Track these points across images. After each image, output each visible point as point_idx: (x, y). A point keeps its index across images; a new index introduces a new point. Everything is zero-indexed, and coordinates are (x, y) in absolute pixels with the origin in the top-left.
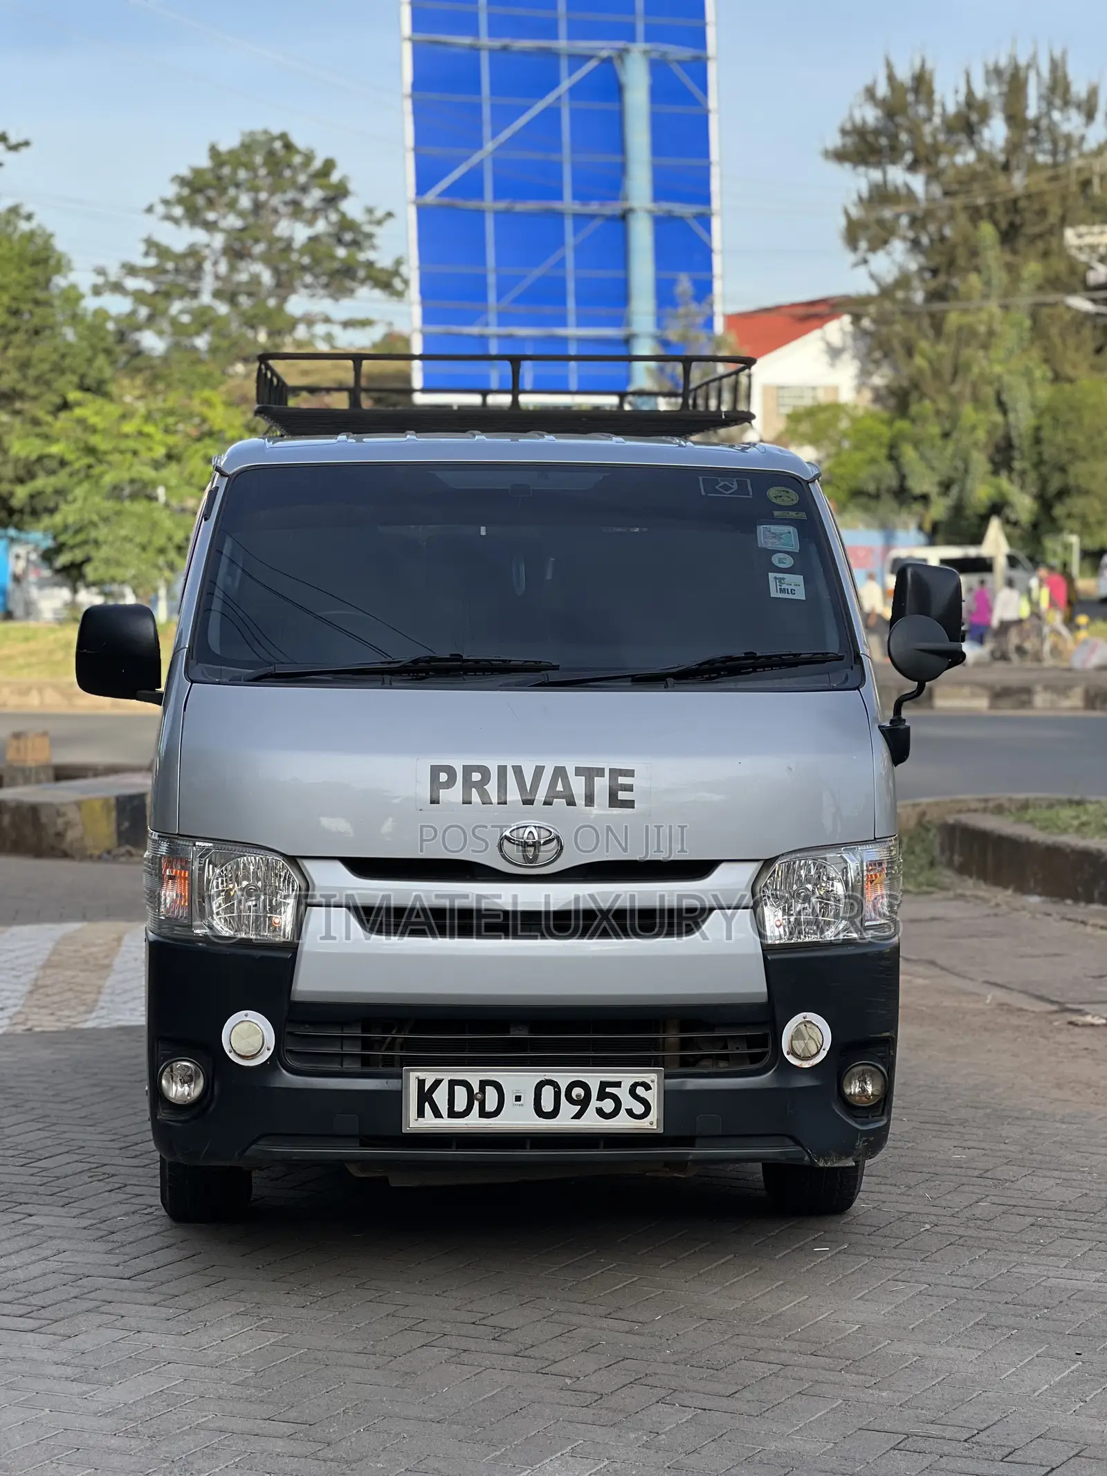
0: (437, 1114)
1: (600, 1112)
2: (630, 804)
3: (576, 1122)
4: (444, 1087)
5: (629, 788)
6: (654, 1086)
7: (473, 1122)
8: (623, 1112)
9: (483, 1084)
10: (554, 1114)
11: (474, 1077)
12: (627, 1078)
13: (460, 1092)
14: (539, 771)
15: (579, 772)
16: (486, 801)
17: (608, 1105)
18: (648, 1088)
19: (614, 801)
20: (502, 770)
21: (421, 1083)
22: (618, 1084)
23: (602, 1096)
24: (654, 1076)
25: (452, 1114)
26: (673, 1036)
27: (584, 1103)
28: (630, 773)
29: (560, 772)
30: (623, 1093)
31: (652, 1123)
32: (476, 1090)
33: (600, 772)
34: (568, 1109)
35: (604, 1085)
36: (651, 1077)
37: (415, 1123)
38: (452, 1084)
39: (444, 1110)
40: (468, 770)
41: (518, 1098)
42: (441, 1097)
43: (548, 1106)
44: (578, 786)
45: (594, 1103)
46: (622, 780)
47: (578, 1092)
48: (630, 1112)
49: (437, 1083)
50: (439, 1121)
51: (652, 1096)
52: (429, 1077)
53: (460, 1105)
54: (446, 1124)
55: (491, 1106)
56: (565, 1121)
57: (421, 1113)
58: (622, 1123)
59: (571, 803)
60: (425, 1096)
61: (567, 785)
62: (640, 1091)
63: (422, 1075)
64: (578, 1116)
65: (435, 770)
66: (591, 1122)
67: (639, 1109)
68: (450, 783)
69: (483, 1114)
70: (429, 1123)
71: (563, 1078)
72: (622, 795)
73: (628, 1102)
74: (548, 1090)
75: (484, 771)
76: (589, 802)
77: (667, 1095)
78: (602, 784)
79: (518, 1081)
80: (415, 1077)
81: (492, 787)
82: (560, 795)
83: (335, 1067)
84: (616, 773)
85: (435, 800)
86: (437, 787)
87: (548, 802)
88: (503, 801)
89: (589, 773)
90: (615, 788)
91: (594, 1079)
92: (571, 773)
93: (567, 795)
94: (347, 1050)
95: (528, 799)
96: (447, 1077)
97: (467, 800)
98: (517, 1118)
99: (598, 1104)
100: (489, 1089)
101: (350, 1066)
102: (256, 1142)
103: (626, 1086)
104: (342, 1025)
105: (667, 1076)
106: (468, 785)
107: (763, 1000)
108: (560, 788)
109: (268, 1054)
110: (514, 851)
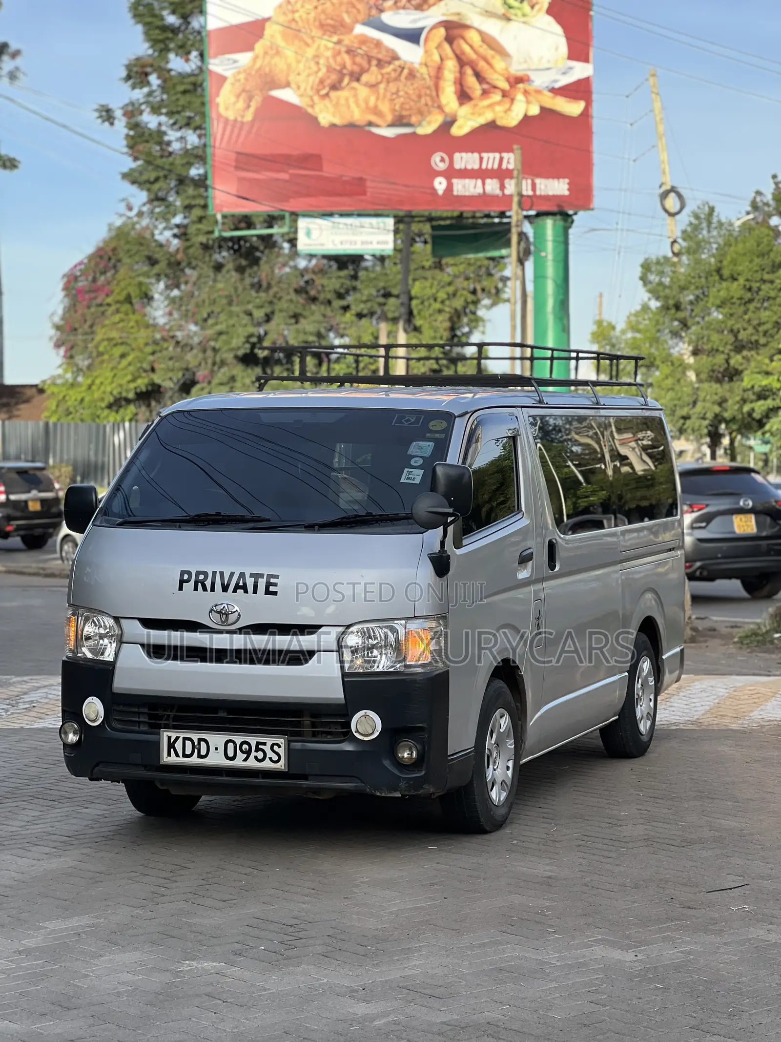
0: (177, 755)
1: (256, 758)
2: (275, 593)
3: (244, 763)
4: (180, 741)
5: (275, 585)
6: (283, 746)
7: (194, 760)
8: (267, 759)
9: (200, 740)
10: (233, 758)
11: (195, 737)
12: (270, 741)
13: (188, 743)
14: (232, 574)
15: (252, 575)
16: (205, 589)
17: (260, 755)
18: (279, 746)
19: (268, 592)
20: (214, 573)
21: (169, 738)
22: (265, 744)
23: (257, 750)
24: (282, 741)
25: (185, 755)
26: (307, 721)
27: (248, 753)
28: (277, 577)
29: (242, 575)
30: (267, 748)
31: (281, 765)
32: (196, 743)
33: (262, 576)
34: (241, 756)
35: (258, 744)
36: (281, 741)
37: (167, 759)
38: (185, 739)
39: (180, 754)
40: (198, 573)
41: (216, 749)
42: (179, 746)
43: (231, 754)
44: (250, 582)
45: (253, 754)
46: (272, 580)
47: (245, 747)
48: (271, 759)
49: (177, 738)
50: (178, 759)
51: (281, 751)
52: (173, 736)
53: (188, 752)
54: (182, 760)
55: (203, 752)
56: (239, 762)
57: (169, 755)
58: (267, 765)
59: (246, 591)
60: (171, 745)
61: (245, 584)
62: (276, 748)
63: (170, 734)
64: (245, 760)
65: (183, 573)
66: (252, 763)
67: (275, 758)
68: (188, 581)
69: (200, 756)
70: (173, 759)
71: (238, 739)
72: (272, 589)
73: (270, 754)
74: (230, 745)
75: (205, 574)
76: (255, 592)
77: (290, 751)
78: (262, 583)
79: (216, 739)
80: (166, 735)
81: (208, 583)
82: (241, 588)
83: (136, 728)
84: (270, 576)
85: (181, 588)
86: (182, 582)
87: (235, 591)
88: (213, 589)
89: (256, 576)
90: (268, 584)
91: (253, 740)
92: (247, 576)
93: (245, 588)
94: (142, 719)
95: (225, 588)
96: (182, 735)
97: (196, 589)
98: (216, 759)
99: (256, 754)
100: (203, 744)
101: (143, 728)
102: (96, 766)
103: (269, 745)
104: (139, 706)
105: (288, 741)
106: (197, 581)
107: (342, 702)
108: (241, 584)
109: (101, 720)
110: (216, 617)
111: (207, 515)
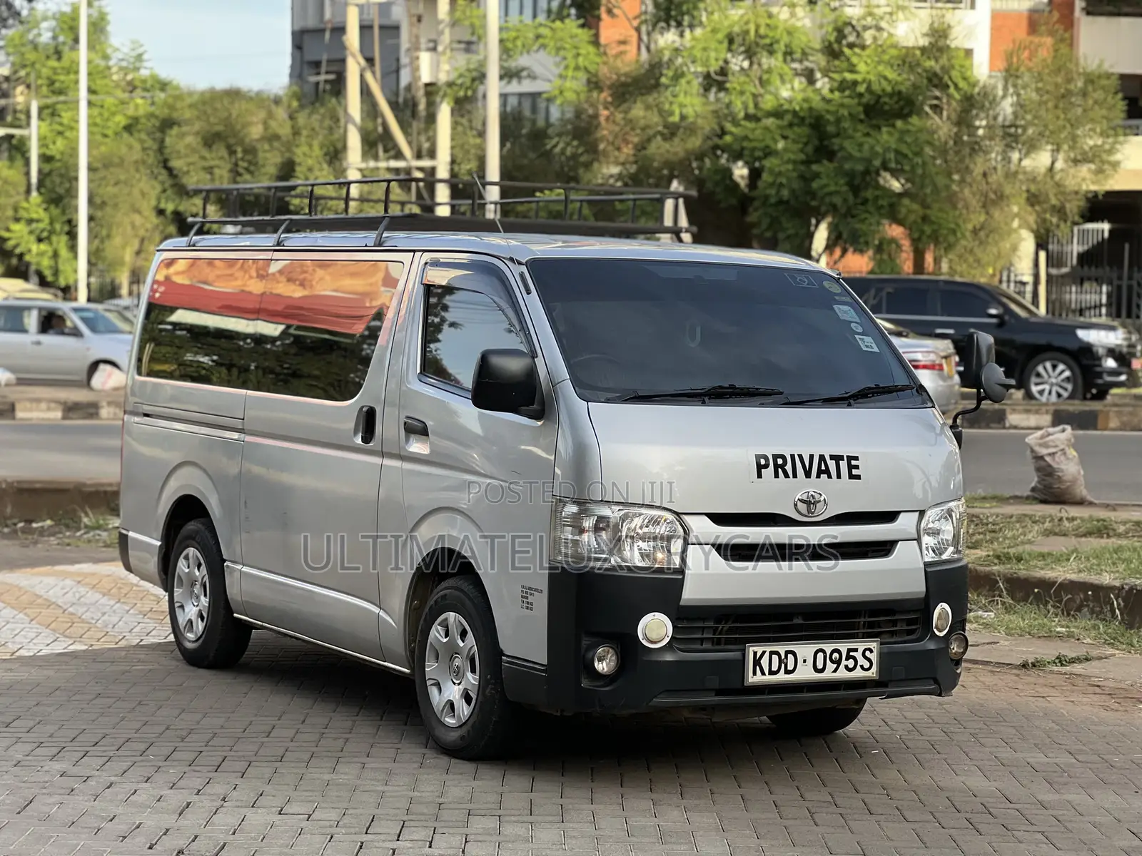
0: (763, 674)
1: (847, 667)
2: (858, 477)
3: (834, 674)
4: (767, 656)
5: (857, 467)
6: (875, 650)
7: (782, 677)
8: (858, 667)
9: (787, 653)
10: (823, 670)
11: (782, 649)
12: (861, 646)
13: (775, 658)
14: (811, 457)
15: (832, 457)
16: (786, 475)
17: (851, 663)
18: (871, 651)
19: (851, 477)
20: (793, 456)
21: (755, 653)
22: (856, 650)
23: (848, 657)
25: (771, 673)
27: (838, 662)
28: (856, 458)
29: (822, 458)
30: (858, 655)
31: (873, 673)
32: (783, 657)
33: (841, 458)
34: (830, 667)
35: (849, 650)
36: (874, 645)
37: (754, 678)
38: (772, 653)
39: (766, 671)
40: (775, 457)
41: (805, 661)
42: (765, 662)
43: (820, 666)
44: (832, 465)
45: (844, 662)
46: (853, 463)
47: (836, 655)
48: (862, 667)
49: (764, 652)
50: (764, 677)
51: (873, 657)
52: (759, 650)
53: (775, 668)
54: (768, 678)
55: (790, 667)
56: (828, 675)
57: (755, 673)
58: (858, 674)
59: (830, 477)
60: (757, 662)
61: (826, 466)
62: (868, 653)
63: (755, 649)
64: (835, 671)
65: (758, 457)
66: (842, 674)
67: (867, 665)
68: (766, 466)
69: (787, 672)
70: (758, 678)
71: (828, 648)
72: (855, 472)
73: (861, 661)
74: (820, 655)
75: (783, 457)
76: (839, 476)
77: (881, 656)
78: (844, 464)
79: (805, 650)
80: (752, 650)
81: (789, 468)
82: (824, 472)
83: (698, 647)
84: (850, 458)
85: (760, 476)
86: (760, 468)
87: (818, 476)
88: (795, 476)
89: (837, 459)
90: (851, 467)
91: (844, 647)
92: (828, 458)
93: (827, 472)
94: (705, 635)
95: (808, 474)
96: (768, 649)
97: (777, 476)
98: (805, 673)
99: (846, 663)
100: (790, 656)
101: (707, 646)
102: (655, 697)
103: (860, 651)
104: (704, 620)
105: (881, 644)
106: (776, 466)
107: (923, 595)
108: (823, 468)
109: (667, 640)
110: (803, 507)
111: (721, 387)
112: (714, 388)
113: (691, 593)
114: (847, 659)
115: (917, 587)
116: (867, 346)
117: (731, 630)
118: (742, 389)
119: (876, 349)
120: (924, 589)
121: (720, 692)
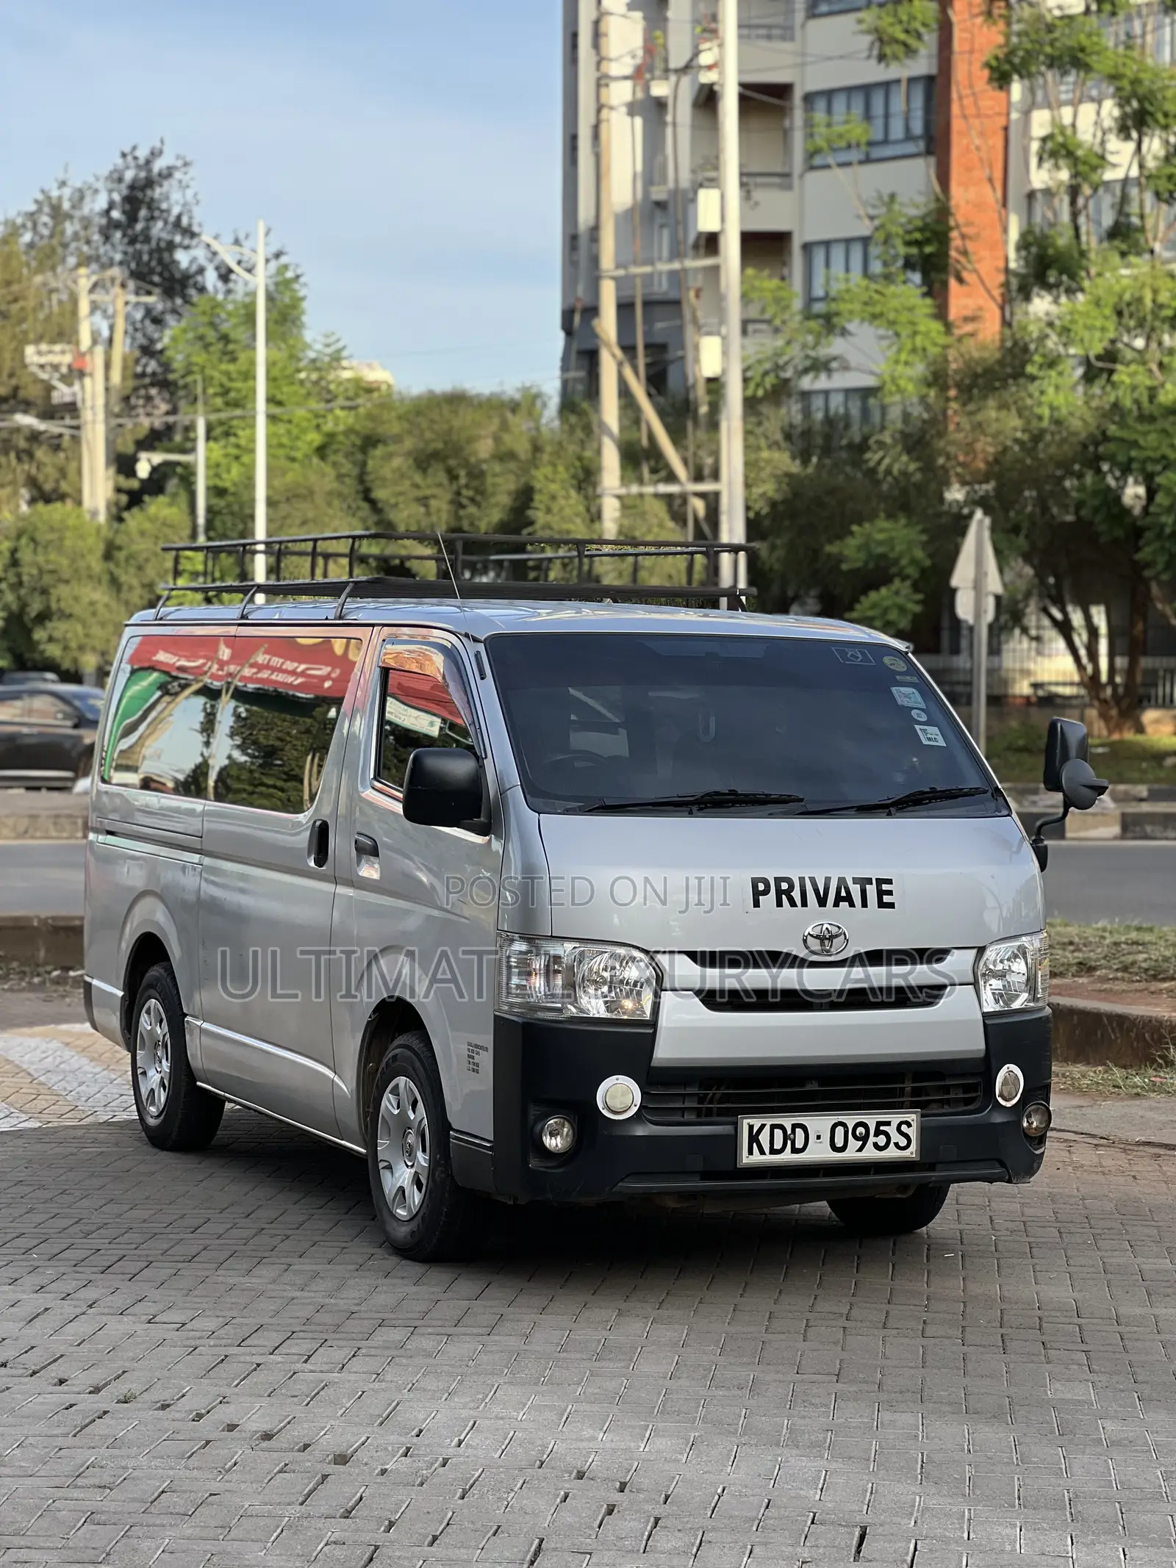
0: (762, 1152)
1: (876, 1145)
2: (891, 905)
3: (859, 1154)
4: (767, 1130)
5: (890, 893)
6: (914, 1124)
7: (787, 1157)
8: (892, 1145)
9: (794, 1126)
10: (843, 1149)
11: (788, 1122)
12: (895, 1119)
13: (778, 1133)
14: (828, 880)
15: (855, 881)
16: (793, 904)
17: (881, 1140)
18: (909, 1125)
19: (881, 904)
20: (802, 880)
21: (751, 1127)
22: (888, 1124)
23: (878, 1133)
24: (914, 1116)
25: (773, 1151)
26: (908, 1086)
27: (864, 1139)
28: (889, 882)
29: (842, 881)
30: (891, 1130)
31: (912, 1153)
32: (789, 1132)
33: (869, 881)
34: (854, 1144)
35: (879, 1124)
36: (912, 1117)
37: (749, 1158)
38: (773, 1127)
39: (767, 1150)
40: (778, 881)
41: (819, 1137)
42: (764, 1138)
43: (839, 1143)
44: (855, 890)
45: (872, 1139)
46: (885, 887)
47: (861, 1130)
48: (897, 1145)
49: (763, 1126)
50: (763, 1157)
51: (912, 1132)
52: (757, 1123)
53: (778, 1146)
54: (769, 1158)
55: (799, 1145)
56: (851, 1154)
57: (751, 1152)
58: (892, 1153)
59: (852, 905)
60: (754, 1138)
61: (848, 891)
62: (904, 1128)
63: (751, 1121)
64: (860, 1149)
65: (755, 882)
66: (870, 1153)
67: (903, 1142)
68: (766, 892)
69: (794, 1150)
70: (757, 1158)
71: (851, 1121)
72: (886, 899)
73: (896, 1137)
74: (840, 1130)
75: (789, 881)
76: (864, 904)
77: (923, 1131)
78: (872, 890)
79: (819, 1124)
80: (748, 1123)
81: (796, 894)
82: (844, 899)
83: (678, 1118)
84: (880, 882)
85: (756, 904)
86: (757, 895)
87: (836, 904)
88: (804, 904)
89: (863, 882)
90: (881, 893)
91: (872, 1120)
92: (850, 882)
93: (849, 899)
94: (687, 1105)
95: (822, 902)
96: (769, 1122)
97: (779, 904)
98: (819, 1152)
99: (875, 1140)
100: (799, 1131)
101: (688, 1117)
102: (622, 1180)
103: (894, 1125)
104: (685, 1085)
105: (923, 1116)
106: (779, 893)
107: (982, 1055)
108: (843, 894)
109: (634, 1110)
110: (814, 943)
111: (717, 793)
112: (707, 794)
113: (665, 1052)
114: (876, 1135)
115: (975, 1043)
116: (929, 739)
117: (725, 1099)
118: (746, 795)
119: (942, 743)
120: (982, 1046)
121: (705, 1176)
